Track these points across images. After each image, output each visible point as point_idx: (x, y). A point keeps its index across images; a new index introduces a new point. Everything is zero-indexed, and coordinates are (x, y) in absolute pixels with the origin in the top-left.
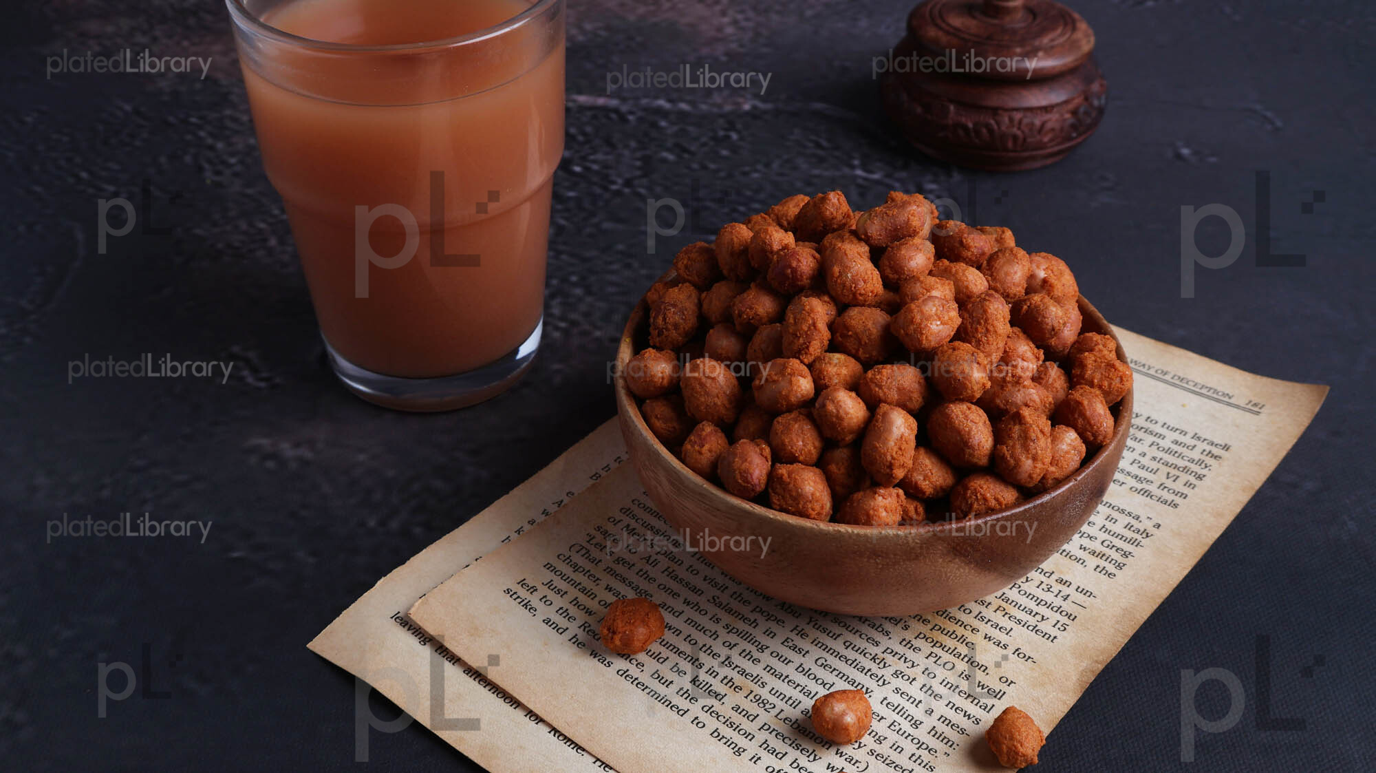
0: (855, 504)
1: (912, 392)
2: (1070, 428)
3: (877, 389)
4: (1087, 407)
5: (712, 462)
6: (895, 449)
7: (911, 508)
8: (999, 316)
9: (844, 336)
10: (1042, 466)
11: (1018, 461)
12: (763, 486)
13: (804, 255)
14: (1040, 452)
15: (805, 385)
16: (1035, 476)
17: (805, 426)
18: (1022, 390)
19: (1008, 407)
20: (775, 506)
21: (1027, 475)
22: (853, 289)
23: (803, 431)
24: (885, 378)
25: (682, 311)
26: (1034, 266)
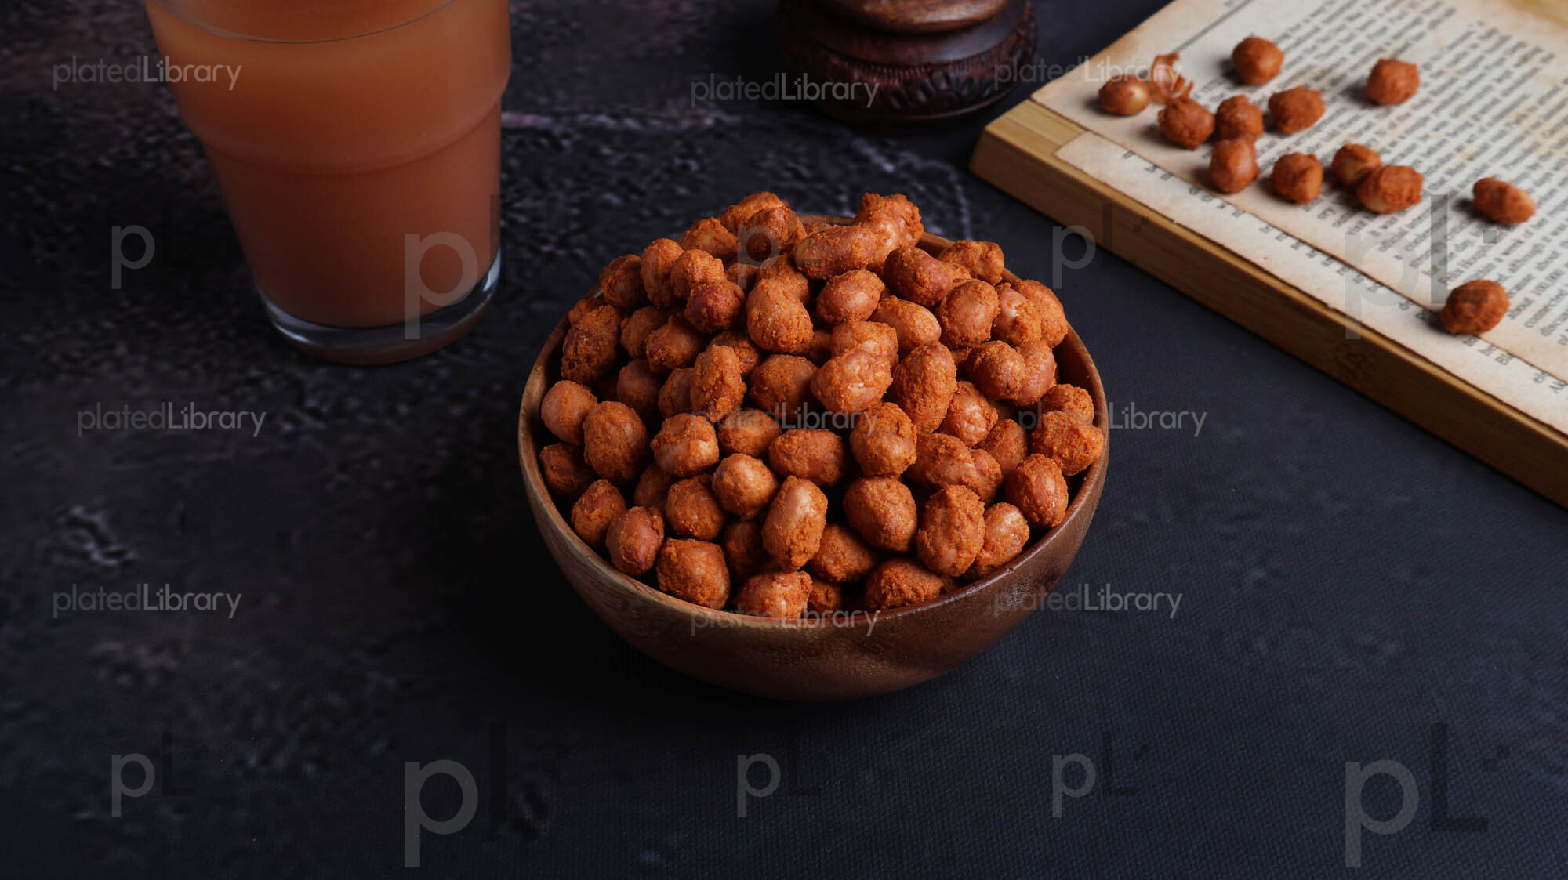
0: (751, 591)
1: (826, 464)
2: (1013, 506)
3: (785, 459)
4: (1034, 484)
5: (601, 530)
6: (797, 532)
7: (821, 594)
8: (940, 374)
9: (760, 391)
10: (969, 555)
11: (938, 550)
12: (650, 564)
13: (724, 292)
14: (964, 541)
15: (707, 449)
16: (959, 566)
17: (702, 499)
18: (955, 463)
19: (940, 482)
20: (661, 588)
21: (950, 565)
22: (773, 336)
23: (698, 503)
24: (795, 447)
25: (596, 340)
26: (1005, 303)
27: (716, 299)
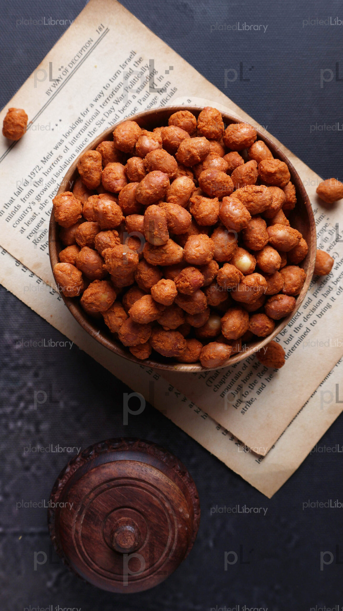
26: (154, 147)
27: (200, 280)
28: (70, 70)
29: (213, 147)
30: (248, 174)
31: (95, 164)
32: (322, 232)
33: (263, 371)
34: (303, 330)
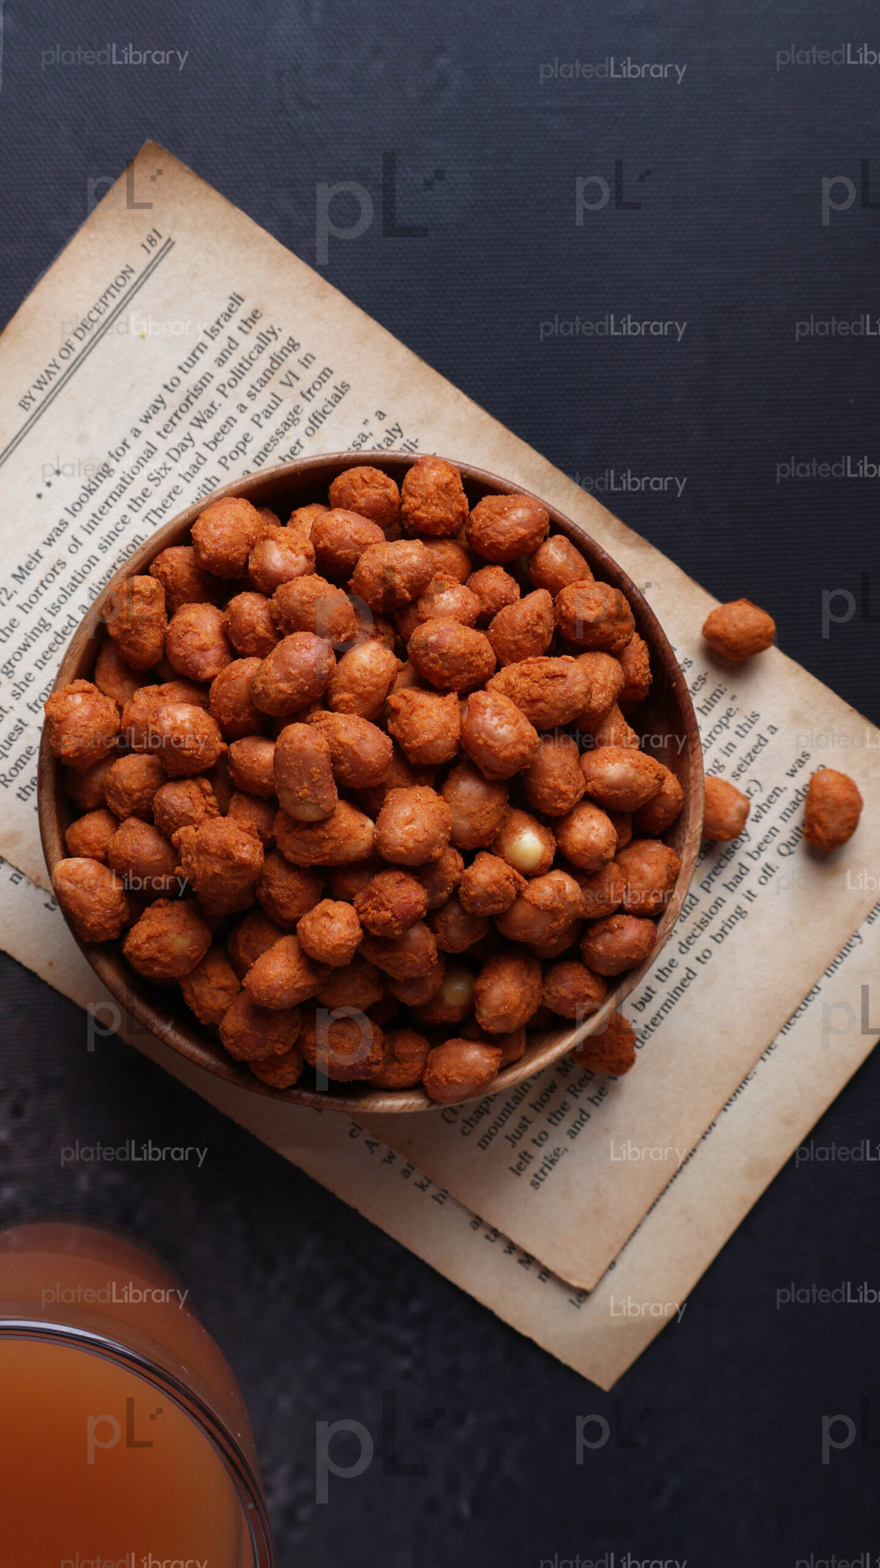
5: (601, 982)
15: (565, 883)
26: (295, 570)
27: (417, 903)
28: (79, 346)
29: (442, 557)
30: (529, 627)
31: (149, 611)
32: (718, 729)
33: (583, 1080)
34: (678, 974)
